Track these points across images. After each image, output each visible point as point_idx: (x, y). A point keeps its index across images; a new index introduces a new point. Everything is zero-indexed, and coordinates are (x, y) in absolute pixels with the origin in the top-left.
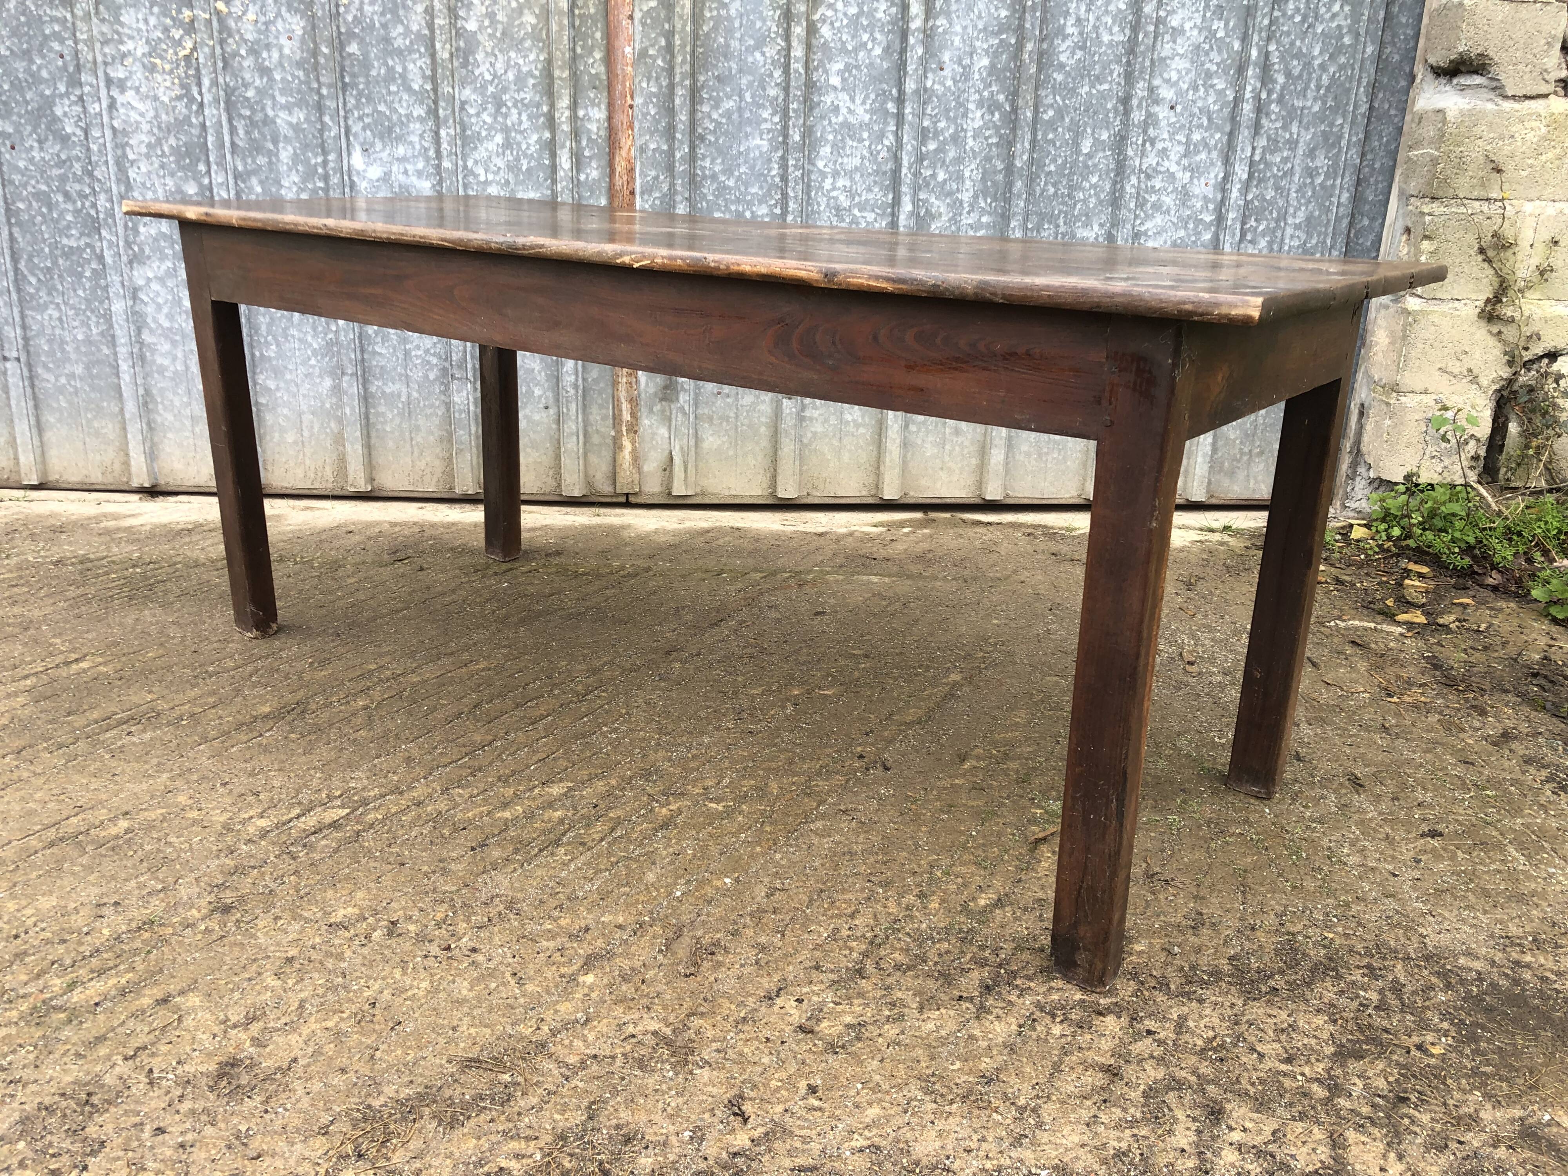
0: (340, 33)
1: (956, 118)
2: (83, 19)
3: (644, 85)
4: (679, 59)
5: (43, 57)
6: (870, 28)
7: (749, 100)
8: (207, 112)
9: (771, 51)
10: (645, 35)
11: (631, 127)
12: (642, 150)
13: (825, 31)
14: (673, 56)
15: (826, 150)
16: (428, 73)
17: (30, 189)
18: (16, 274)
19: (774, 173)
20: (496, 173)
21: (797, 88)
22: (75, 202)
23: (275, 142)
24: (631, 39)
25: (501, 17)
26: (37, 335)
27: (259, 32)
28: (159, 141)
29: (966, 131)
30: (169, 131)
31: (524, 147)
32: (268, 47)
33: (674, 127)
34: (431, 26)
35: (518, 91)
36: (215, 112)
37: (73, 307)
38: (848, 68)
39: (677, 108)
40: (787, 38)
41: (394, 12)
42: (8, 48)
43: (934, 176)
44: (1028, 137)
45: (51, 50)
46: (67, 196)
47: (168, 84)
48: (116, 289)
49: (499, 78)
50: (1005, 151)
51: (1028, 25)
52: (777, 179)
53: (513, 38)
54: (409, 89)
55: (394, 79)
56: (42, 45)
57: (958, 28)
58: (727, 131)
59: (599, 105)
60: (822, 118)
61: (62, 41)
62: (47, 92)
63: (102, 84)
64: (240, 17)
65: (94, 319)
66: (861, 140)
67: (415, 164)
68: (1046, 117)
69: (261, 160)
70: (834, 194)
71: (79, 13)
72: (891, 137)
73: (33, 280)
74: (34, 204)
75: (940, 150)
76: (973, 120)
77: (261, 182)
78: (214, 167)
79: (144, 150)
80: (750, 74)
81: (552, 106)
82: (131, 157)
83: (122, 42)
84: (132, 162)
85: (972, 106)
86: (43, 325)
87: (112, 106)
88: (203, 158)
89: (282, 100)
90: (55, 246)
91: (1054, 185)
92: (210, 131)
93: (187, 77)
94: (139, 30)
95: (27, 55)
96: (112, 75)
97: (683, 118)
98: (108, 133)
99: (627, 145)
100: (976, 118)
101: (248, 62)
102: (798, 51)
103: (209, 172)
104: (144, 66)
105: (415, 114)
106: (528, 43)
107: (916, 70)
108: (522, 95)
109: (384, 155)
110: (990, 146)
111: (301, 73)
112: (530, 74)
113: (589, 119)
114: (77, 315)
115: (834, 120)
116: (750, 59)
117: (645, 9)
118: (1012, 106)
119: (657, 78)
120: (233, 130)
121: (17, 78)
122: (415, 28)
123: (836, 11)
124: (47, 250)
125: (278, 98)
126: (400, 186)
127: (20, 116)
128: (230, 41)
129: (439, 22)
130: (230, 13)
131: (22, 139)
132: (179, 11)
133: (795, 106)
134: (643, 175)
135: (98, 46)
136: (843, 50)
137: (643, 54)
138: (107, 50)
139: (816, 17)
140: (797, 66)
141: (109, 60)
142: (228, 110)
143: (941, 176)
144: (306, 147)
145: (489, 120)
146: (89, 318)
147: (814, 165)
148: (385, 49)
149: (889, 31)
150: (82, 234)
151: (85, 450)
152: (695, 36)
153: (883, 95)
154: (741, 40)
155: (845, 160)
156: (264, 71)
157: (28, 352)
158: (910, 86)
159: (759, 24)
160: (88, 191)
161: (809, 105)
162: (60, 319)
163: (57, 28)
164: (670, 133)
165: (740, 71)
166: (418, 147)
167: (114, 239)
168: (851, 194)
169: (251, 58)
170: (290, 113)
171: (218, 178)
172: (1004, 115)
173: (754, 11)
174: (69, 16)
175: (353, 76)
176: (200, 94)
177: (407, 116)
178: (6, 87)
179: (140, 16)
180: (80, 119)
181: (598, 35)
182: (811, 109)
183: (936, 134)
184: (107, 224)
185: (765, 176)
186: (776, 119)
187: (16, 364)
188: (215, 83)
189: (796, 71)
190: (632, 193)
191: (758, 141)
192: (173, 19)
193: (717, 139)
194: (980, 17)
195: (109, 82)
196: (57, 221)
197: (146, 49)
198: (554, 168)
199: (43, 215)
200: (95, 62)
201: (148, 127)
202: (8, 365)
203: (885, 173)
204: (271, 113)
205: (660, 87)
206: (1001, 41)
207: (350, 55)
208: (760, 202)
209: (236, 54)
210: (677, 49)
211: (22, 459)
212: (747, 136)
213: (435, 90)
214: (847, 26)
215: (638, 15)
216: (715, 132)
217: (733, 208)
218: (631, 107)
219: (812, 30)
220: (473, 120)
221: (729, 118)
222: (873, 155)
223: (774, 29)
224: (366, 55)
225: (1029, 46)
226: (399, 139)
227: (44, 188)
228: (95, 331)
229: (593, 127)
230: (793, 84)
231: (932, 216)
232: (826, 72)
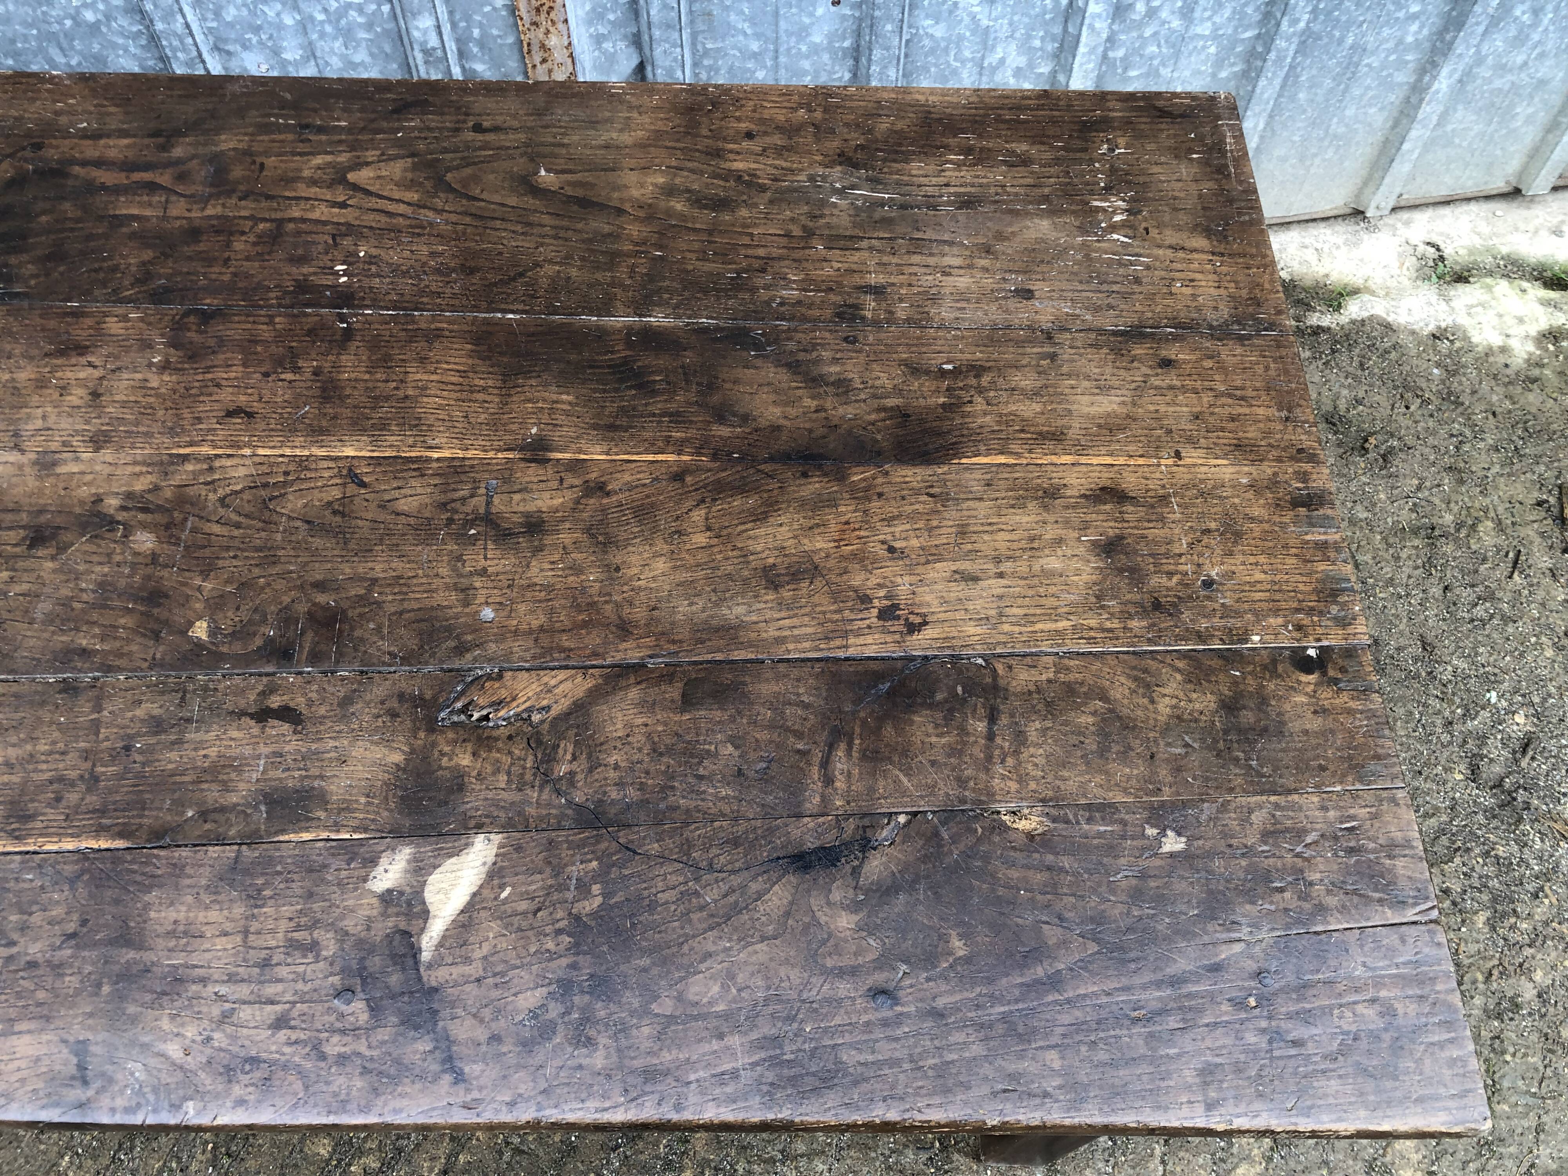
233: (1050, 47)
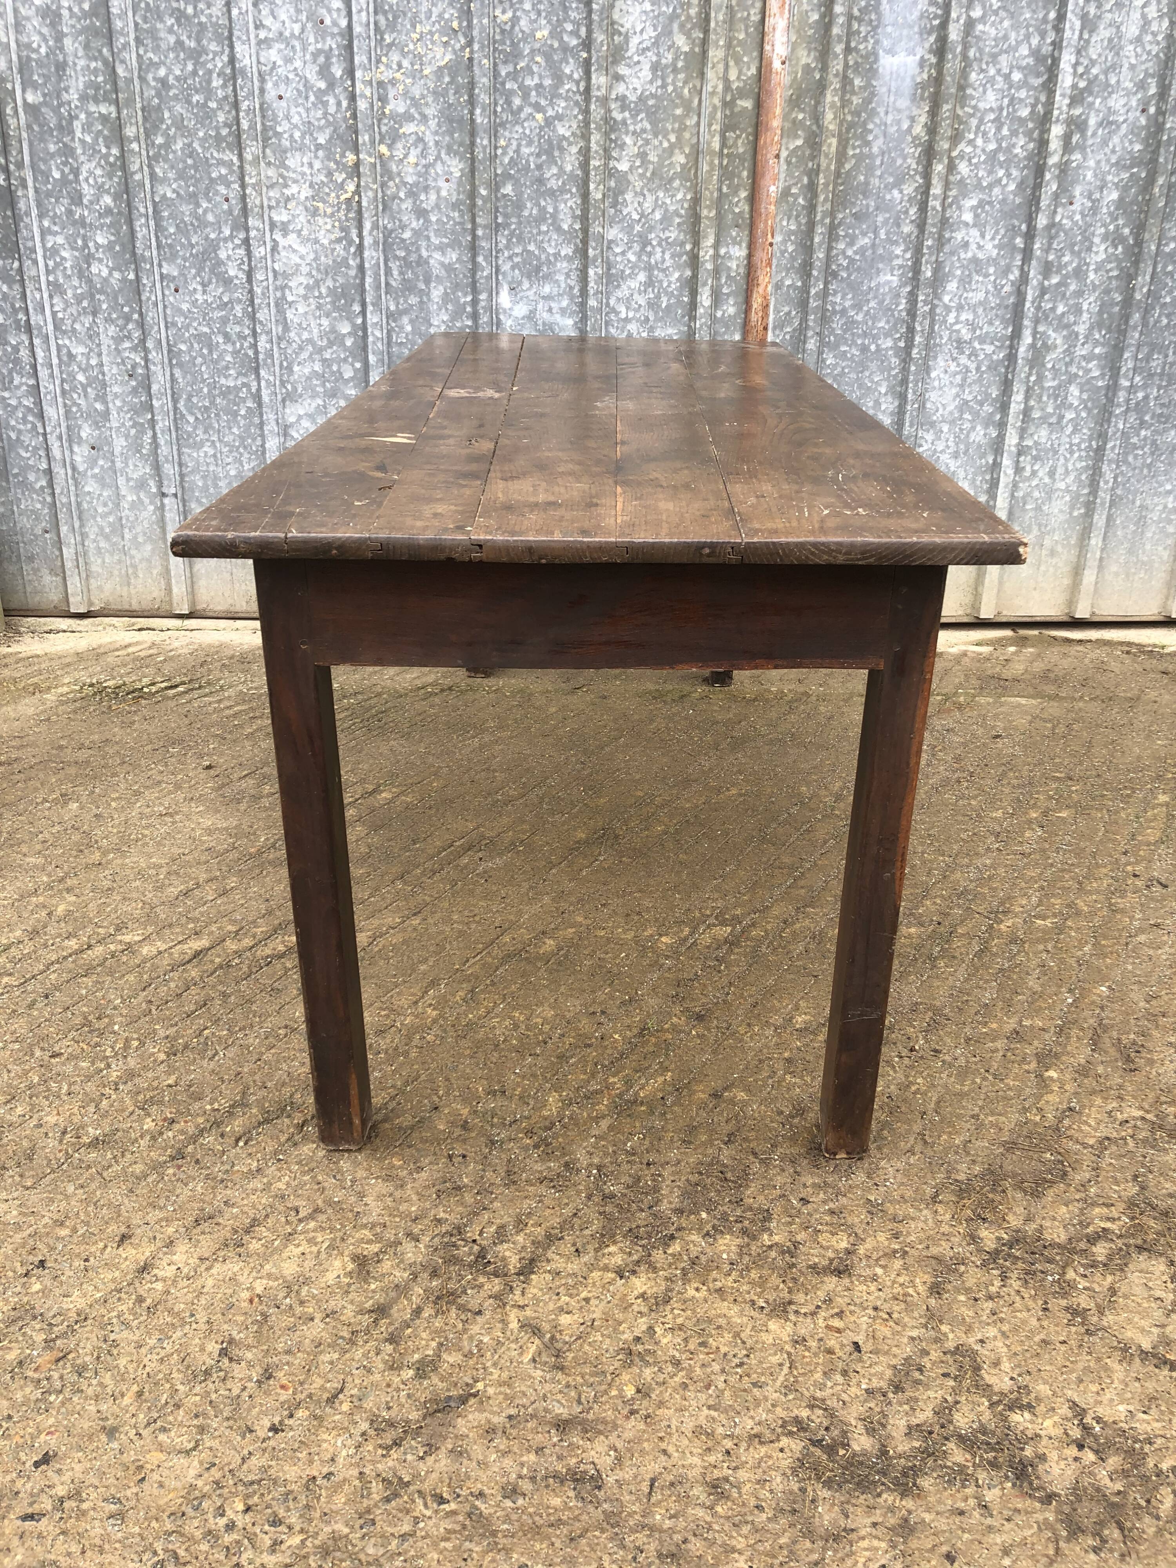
0: (496, 175)
1: (1080, 252)
2: (250, 163)
3: (785, 223)
4: (822, 198)
5: (209, 201)
6: (1007, 165)
7: (883, 237)
8: (366, 254)
9: (909, 189)
10: (789, 173)
11: (769, 264)
12: (778, 287)
13: (963, 168)
14: (815, 195)
15: (952, 286)
16: (578, 212)
17: (192, 331)
18: (175, 414)
19: (901, 307)
20: (637, 310)
21: (934, 225)
22: (234, 344)
23: (427, 282)
24: (776, 178)
25: (653, 157)
26: (192, 472)
27: (419, 175)
28: (317, 284)
29: (1088, 264)
30: (327, 273)
31: (665, 284)
32: (426, 189)
33: (811, 264)
34: (585, 165)
35: (663, 230)
36: (374, 254)
37: (227, 444)
38: (981, 204)
39: (816, 245)
40: (927, 175)
41: (549, 153)
42: (174, 191)
43: (1053, 309)
44: (1150, 270)
45: (217, 193)
46: (227, 337)
47: (329, 227)
48: (271, 427)
49: (646, 217)
50: (1124, 284)
51: (1161, 160)
52: (904, 314)
53: (662, 178)
54: (559, 229)
55: (544, 220)
56: (208, 189)
57: (1092, 163)
58: (859, 268)
59: (740, 244)
60: (952, 253)
61: (228, 185)
62: (213, 236)
63: (267, 228)
64: (401, 160)
65: (246, 455)
66: (987, 275)
67: (559, 302)
68: (1167, 250)
69: (413, 300)
70: (956, 327)
71: (248, 157)
72: (1017, 273)
73: (191, 419)
74: (196, 345)
75: (1062, 284)
76: (1097, 253)
77: (411, 321)
78: (370, 308)
79: (302, 291)
80: (887, 211)
81: (696, 244)
82: (290, 298)
83: (286, 186)
84: (291, 304)
85: (1097, 240)
86: (198, 463)
87: (275, 249)
88: (358, 298)
89: (436, 241)
90: (213, 386)
91: (1168, 316)
92: (369, 273)
93: (347, 220)
94: (303, 174)
95: (193, 198)
96: (276, 218)
97: (821, 256)
98: (271, 275)
99: (765, 282)
100: (1100, 252)
101: (407, 205)
102: (936, 190)
103: (363, 312)
104: (306, 209)
105: (563, 253)
106: (676, 183)
107: (1049, 206)
108: (667, 234)
109: (531, 293)
110: (1110, 278)
111: (456, 214)
112: (677, 213)
113: (730, 258)
114: (231, 451)
115: (963, 256)
116: (888, 197)
117: (792, 147)
118: (1136, 240)
119: (797, 216)
120: (388, 272)
121: (183, 221)
122: (569, 168)
123: (975, 147)
124: (205, 390)
125: (433, 239)
126: (544, 324)
127: (185, 259)
128: (391, 184)
129: (595, 163)
130: (392, 156)
131: (186, 282)
132: (343, 155)
133: (930, 243)
134: (777, 311)
135: (264, 189)
136: (979, 186)
137: (786, 193)
138: (271, 194)
139: (954, 154)
140: (935, 204)
141: (273, 203)
142: (384, 251)
143: (1061, 309)
144: (456, 286)
145: (633, 258)
146: (241, 455)
147: (940, 299)
148: (538, 190)
149: (1025, 167)
150: (239, 374)
151: (232, 581)
152: (838, 174)
153: (1013, 231)
154: (880, 177)
155: (970, 295)
156: (421, 213)
157: (183, 488)
158: (1042, 221)
159: (899, 162)
160: (247, 332)
161: (941, 242)
162: (215, 456)
163: (224, 171)
164: (806, 270)
165: (877, 208)
166: (563, 285)
167: (272, 379)
168: (973, 326)
169: (410, 201)
170: (444, 254)
171: (372, 318)
172: (1128, 250)
173: (895, 148)
174: (235, 159)
175: (506, 216)
176: (360, 236)
177: (555, 255)
178: (172, 230)
179: (305, 160)
180: (243, 263)
181: (745, 174)
182: (943, 245)
183: (1060, 267)
184: (265, 364)
185: (893, 311)
186: (908, 255)
187: (173, 500)
188: (375, 226)
189: (934, 208)
190: (766, 329)
191: (889, 277)
192: (337, 163)
193: (849, 275)
194: (1113, 151)
195: (273, 225)
196: (217, 362)
197: (310, 193)
198: (693, 305)
199: (202, 356)
200: (262, 207)
201: (308, 269)
202: (166, 501)
203: (1007, 307)
204: (425, 254)
205: (799, 224)
206: (1132, 175)
207: (505, 196)
208: (886, 335)
209: (395, 197)
210: (821, 187)
211: (175, 590)
212: (878, 271)
213: (585, 230)
214: (984, 162)
215: (784, 154)
216: (847, 268)
217: (859, 342)
218: (771, 244)
219: (951, 167)
220: (619, 259)
221: (863, 255)
222: (998, 288)
223: (914, 166)
224: (519, 195)
225: (1161, 181)
226: (547, 277)
227: (206, 330)
228: (246, 467)
229: (733, 265)
230: (929, 221)
231: (1047, 348)
232: (959, 208)
233: (985, 486)
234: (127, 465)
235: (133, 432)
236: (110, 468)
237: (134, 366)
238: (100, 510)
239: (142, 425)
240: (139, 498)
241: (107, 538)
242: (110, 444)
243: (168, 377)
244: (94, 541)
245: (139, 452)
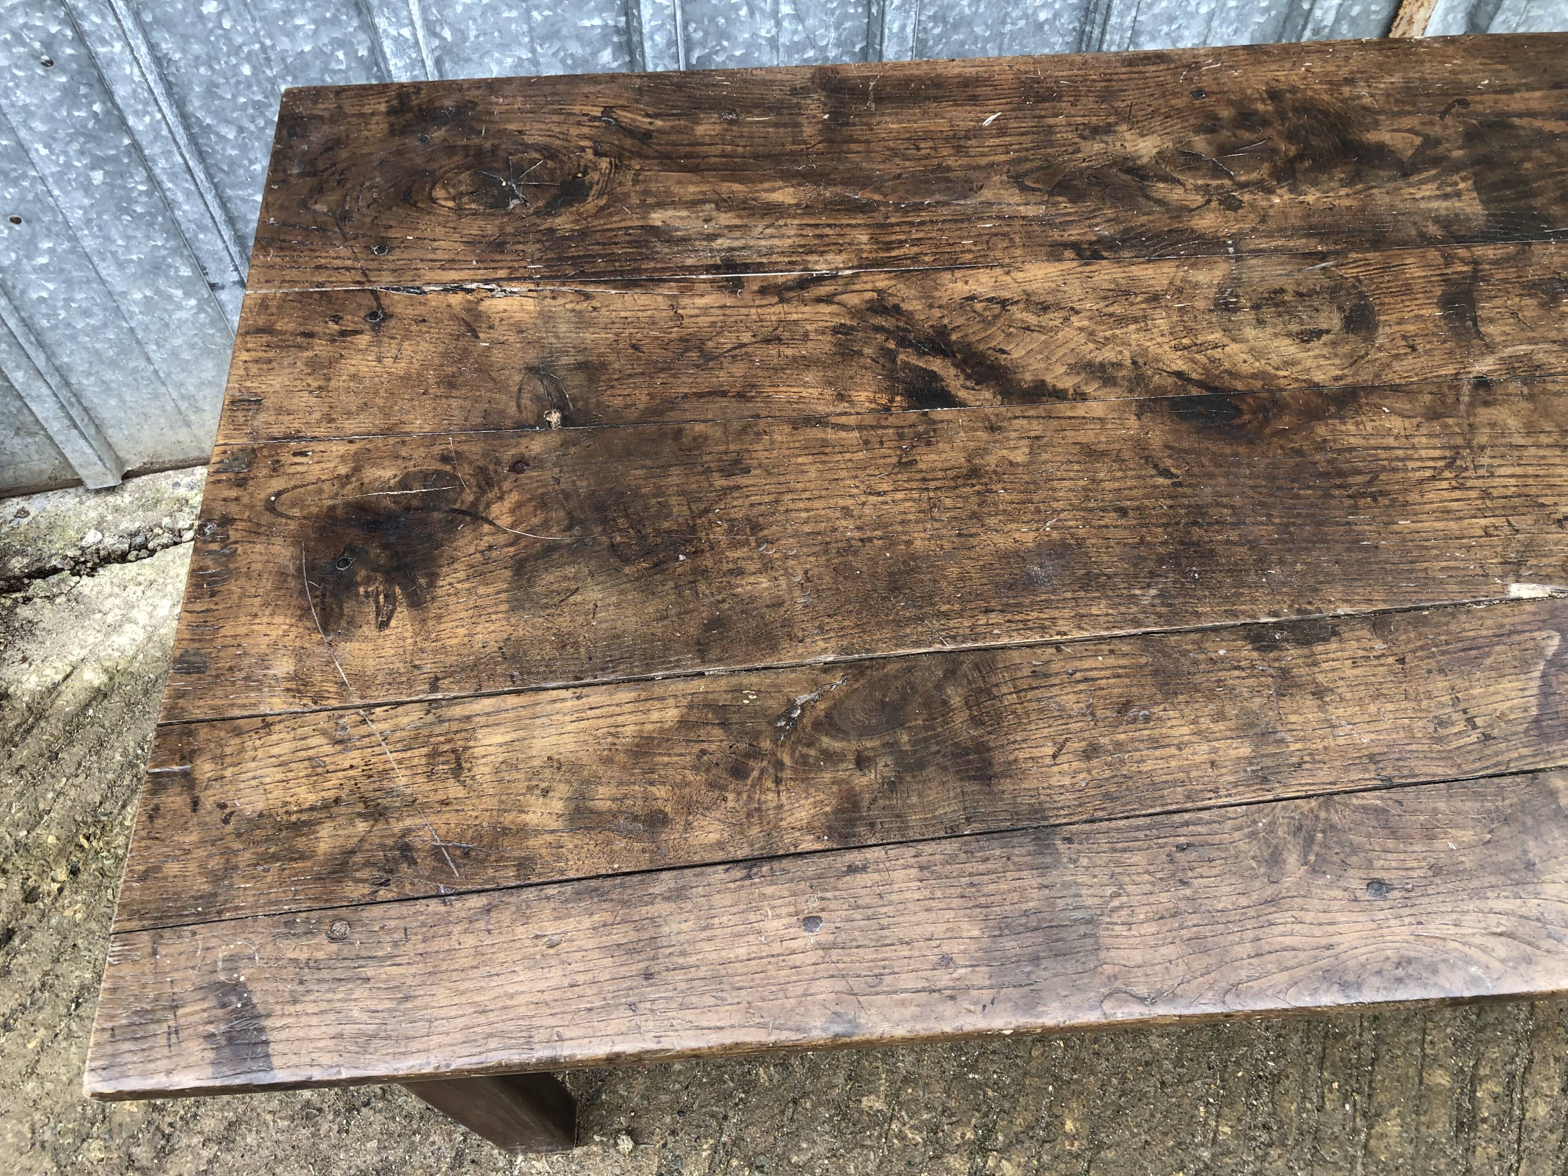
18: (187, 127)
124: (246, 70)
167: (406, 32)
202: (223, 296)
234: (108, 239)
235: (98, 176)
236: (72, 251)
237: (49, 42)
238: (80, 325)
239: (115, 159)
240: (158, 291)
241: (113, 364)
242: (54, 210)
243: (144, 57)
244: (89, 374)
245: (127, 211)
